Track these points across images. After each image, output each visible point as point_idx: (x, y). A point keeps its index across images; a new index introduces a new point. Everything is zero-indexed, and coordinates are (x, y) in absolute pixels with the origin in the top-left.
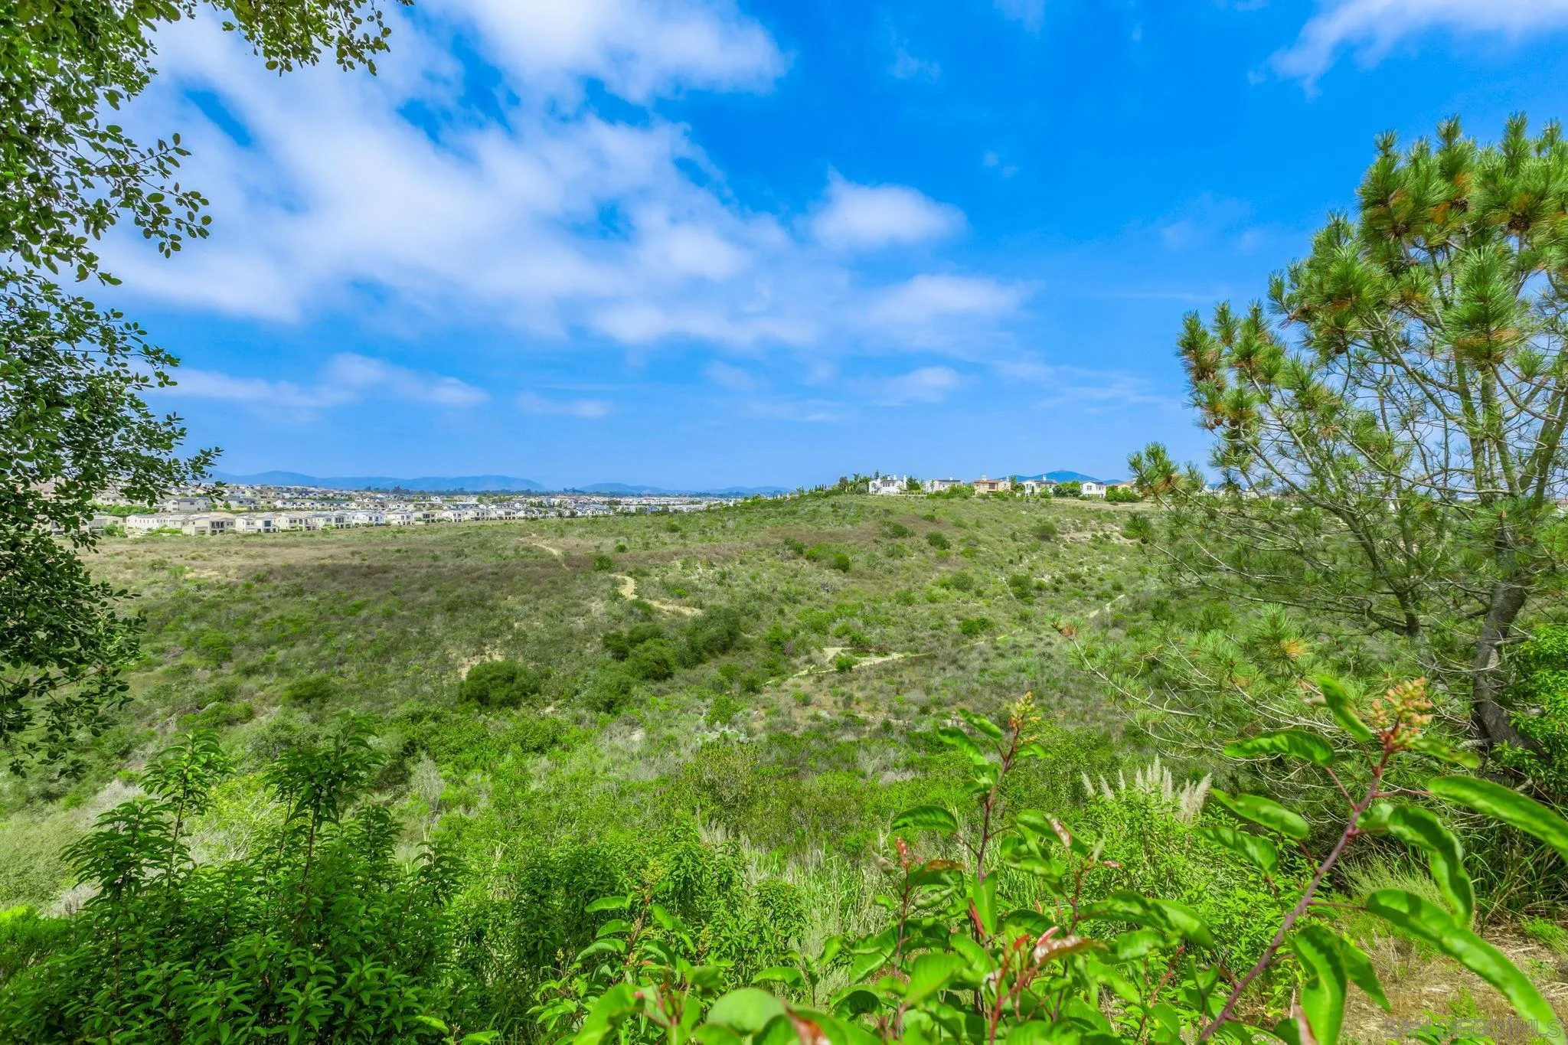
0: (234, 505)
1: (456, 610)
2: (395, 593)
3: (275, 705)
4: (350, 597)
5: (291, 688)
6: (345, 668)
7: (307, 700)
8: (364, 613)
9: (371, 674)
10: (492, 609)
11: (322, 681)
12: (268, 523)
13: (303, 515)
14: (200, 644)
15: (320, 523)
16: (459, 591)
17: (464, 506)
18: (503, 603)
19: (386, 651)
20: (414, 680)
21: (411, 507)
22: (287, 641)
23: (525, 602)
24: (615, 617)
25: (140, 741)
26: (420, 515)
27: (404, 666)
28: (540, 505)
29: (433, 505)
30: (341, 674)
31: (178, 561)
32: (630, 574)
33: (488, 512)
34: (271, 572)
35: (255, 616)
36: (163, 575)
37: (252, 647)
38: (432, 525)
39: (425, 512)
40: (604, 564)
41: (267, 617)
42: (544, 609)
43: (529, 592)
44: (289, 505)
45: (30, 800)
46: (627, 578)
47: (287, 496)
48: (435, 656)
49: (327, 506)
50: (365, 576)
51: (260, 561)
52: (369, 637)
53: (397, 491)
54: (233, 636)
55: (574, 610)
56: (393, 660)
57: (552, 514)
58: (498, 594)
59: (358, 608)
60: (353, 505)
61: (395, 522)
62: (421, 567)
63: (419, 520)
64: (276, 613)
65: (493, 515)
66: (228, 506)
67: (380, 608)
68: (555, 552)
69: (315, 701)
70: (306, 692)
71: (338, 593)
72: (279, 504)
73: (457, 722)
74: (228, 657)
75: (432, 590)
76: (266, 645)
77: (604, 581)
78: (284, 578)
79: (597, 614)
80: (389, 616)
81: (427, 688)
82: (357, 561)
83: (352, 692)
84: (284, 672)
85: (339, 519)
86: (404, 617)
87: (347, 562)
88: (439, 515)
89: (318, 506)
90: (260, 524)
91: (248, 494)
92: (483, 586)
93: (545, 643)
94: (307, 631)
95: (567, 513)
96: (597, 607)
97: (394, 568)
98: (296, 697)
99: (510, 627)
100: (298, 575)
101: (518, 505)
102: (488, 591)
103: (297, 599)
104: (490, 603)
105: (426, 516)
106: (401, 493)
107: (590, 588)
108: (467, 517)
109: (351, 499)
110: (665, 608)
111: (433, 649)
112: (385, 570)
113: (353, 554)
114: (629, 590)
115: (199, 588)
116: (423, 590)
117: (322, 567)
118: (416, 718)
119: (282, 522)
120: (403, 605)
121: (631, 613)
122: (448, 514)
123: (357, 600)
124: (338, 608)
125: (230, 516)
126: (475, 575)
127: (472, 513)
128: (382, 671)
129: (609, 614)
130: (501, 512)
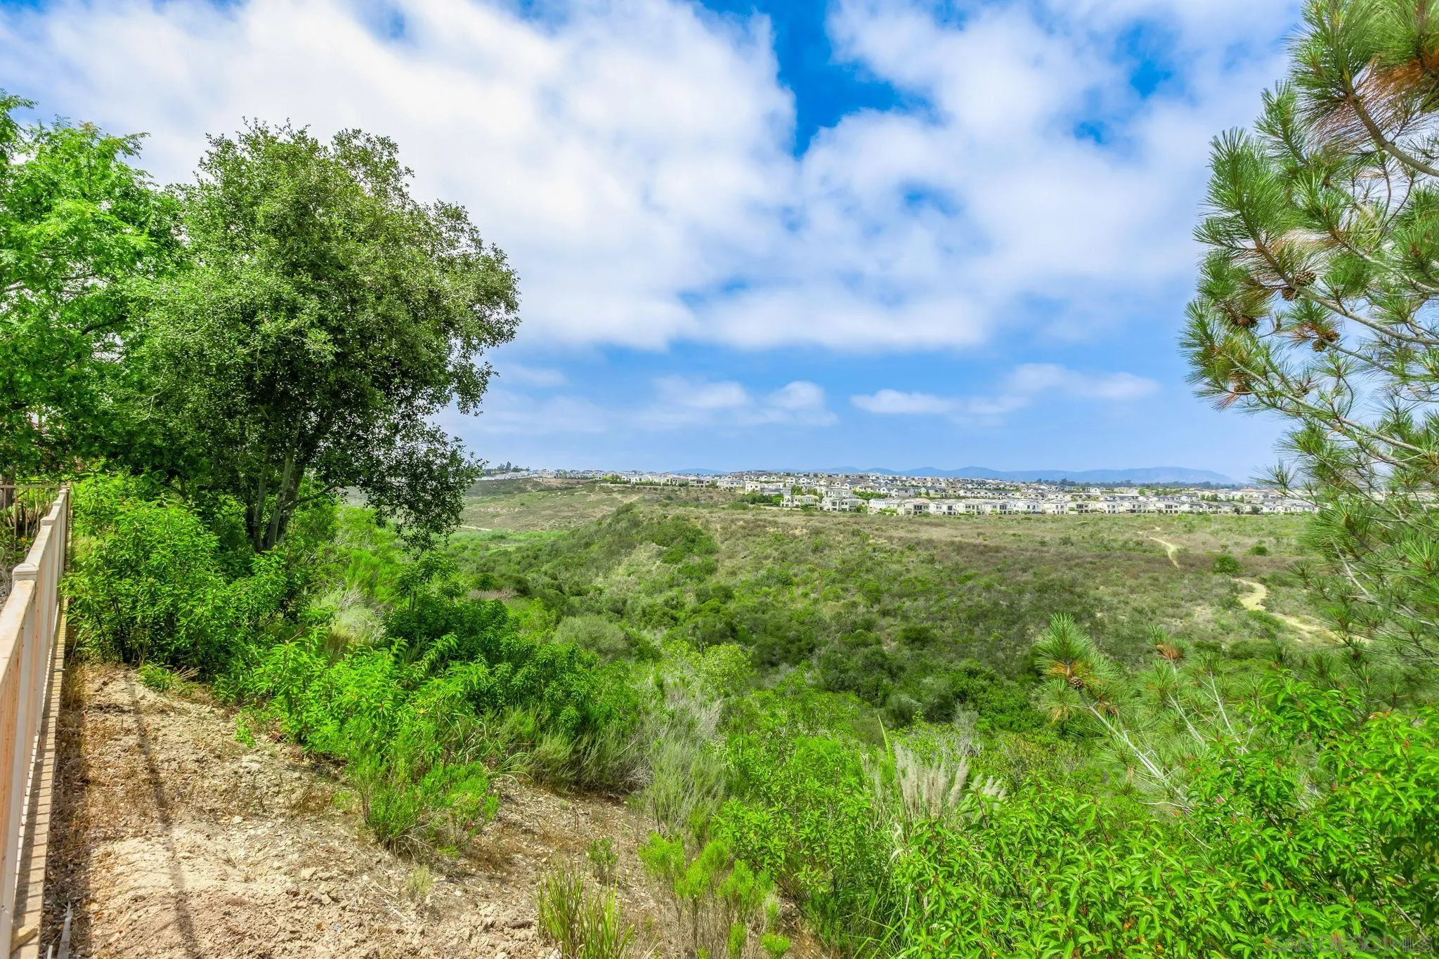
0: (932, 492)
1: (1046, 592)
2: (999, 571)
3: (894, 640)
4: (966, 569)
5: (904, 630)
6: (946, 624)
7: (913, 641)
8: (970, 583)
9: (962, 632)
10: (1080, 596)
11: (926, 630)
12: (950, 508)
13: (977, 501)
14: (865, 589)
15: (988, 509)
16: (1053, 576)
17: (1122, 498)
18: (1092, 592)
19: (978, 617)
20: (992, 645)
21: (1068, 497)
22: (913, 596)
23: (1115, 594)
24: (1223, 627)
25: (820, 644)
26: (1073, 505)
27: (988, 631)
28: (1215, 499)
29: (1089, 497)
30: (941, 627)
31: (867, 531)
32: (1263, 581)
33: (1146, 504)
34: (918, 544)
35: (901, 575)
36: (857, 539)
37: (893, 596)
38: (1084, 514)
39: (1080, 502)
40: (1227, 565)
41: (908, 576)
42: (1135, 605)
43: (1124, 585)
44: (969, 494)
45: (763, 663)
46: (1257, 586)
47: (970, 486)
48: (1015, 629)
49: (997, 495)
50: (982, 553)
51: (914, 535)
52: (969, 603)
53: (1064, 483)
54: (884, 586)
55: (1170, 611)
56: (981, 625)
57: (1226, 509)
58: (1090, 583)
59: (969, 578)
60: (1018, 495)
61: (1050, 511)
62: (1027, 550)
63: (1072, 509)
64: (913, 574)
65: (1152, 508)
66: (928, 494)
67: (984, 581)
68: (1172, 549)
69: (917, 644)
70: (913, 635)
71: (957, 564)
72: (962, 493)
73: (1008, 688)
74: (878, 601)
75: (1031, 571)
76: (901, 597)
77: (1222, 585)
78: (926, 549)
79: (1200, 620)
80: (988, 588)
81: (1001, 655)
82: (980, 540)
83: (946, 643)
84: (905, 618)
85: (1003, 507)
86: (1000, 591)
87: (972, 540)
88: (1092, 505)
89: (990, 494)
90: (945, 508)
91: (943, 485)
92: (1078, 574)
93: (1123, 639)
94: (929, 591)
95: (1248, 508)
96: (1203, 614)
97: (1005, 548)
98: (907, 638)
99: (1092, 616)
100: (935, 548)
101: (1184, 498)
102: (1080, 577)
103: (930, 566)
104: (1078, 590)
105: (1080, 506)
106: (1065, 485)
107: (1200, 590)
108: (1121, 509)
109: (1018, 489)
110: (1306, 627)
111: (1014, 623)
112: (997, 550)
113: (979, 534)
114: (1253, 601)
115: (874, 550)
116: (1024, 570)
117: (952, 543)
118: (972, 674)
119: (960, 507)
120: (1002, 581)
121: (1246, 625)
122: (1102, 505)
123: (971, 572)
124: (954, 576)
125: (926, 501)
126: (1073, 563)
127: (1127, 505)
128: (971, 632)
129: (1216, 621)
130: (1161, 505)
